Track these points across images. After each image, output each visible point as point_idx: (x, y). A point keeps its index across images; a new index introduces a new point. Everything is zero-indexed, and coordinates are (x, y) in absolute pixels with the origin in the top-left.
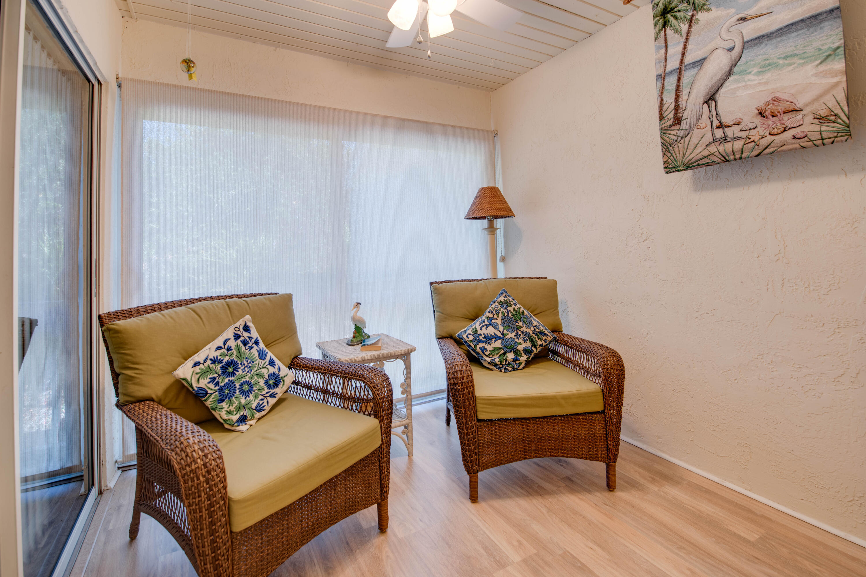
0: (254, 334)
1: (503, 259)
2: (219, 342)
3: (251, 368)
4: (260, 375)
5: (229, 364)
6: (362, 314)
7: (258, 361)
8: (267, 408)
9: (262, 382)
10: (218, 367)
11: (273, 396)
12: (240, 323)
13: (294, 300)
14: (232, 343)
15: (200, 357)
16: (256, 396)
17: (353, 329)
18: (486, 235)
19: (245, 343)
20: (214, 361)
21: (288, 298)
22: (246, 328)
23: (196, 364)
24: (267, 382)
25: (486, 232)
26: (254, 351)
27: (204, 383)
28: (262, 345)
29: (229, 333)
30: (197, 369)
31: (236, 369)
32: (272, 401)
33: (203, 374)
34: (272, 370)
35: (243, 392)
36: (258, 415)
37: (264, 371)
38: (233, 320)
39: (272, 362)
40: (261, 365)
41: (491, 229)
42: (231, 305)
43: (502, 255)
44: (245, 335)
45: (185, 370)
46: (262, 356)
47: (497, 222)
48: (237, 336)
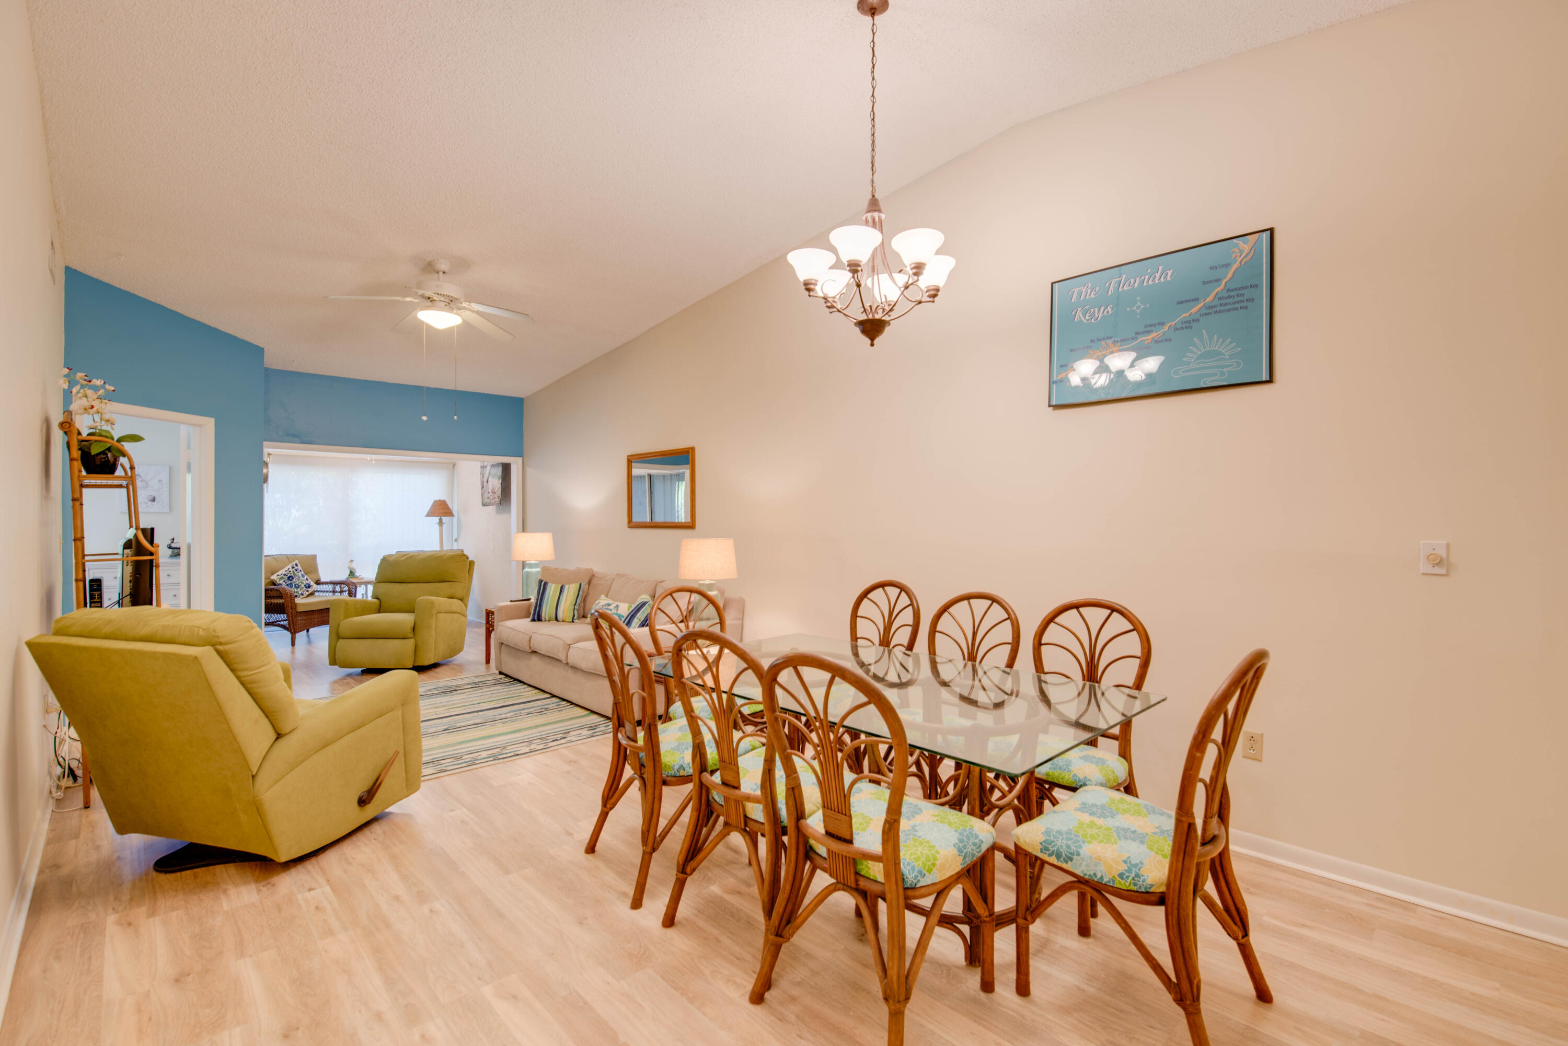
0: (300, 568)
1: (456, 540)
2: (286, 569)
3: (299, 580)
4: (302, 583)
5: (290, 577)
6: (354, 565)
7: (301, 578)
8: (305, 596)
9: (303, 586)
10: (286, 577)
11: (307, 591)
12: (294, 563)
13: (318, 557)
14: (291, 570)
15: (280, 573)
16: (301, 590)
17: (349, 572)
18: (437, 527)
19: (296, 570)
20: (285, 575)
21: (314, 558)
22: (296, 565)
23: (278, 575)
24: (305, 586)
25: (437, 525)
26: (300, 574)
27: (281, 582)
28: (303, 572)
29: (290, 566)
30: (279, 577)
31: (293, 578)
32: (307, 593)
33: (281, 579)
34: (307, 582)
35: (296, 587)
36: (301, 596)
37: (304, 582)
38: (290, 562)
39: (307, 579)
40: (302, 579)
41: (441, 523)
42: (289, 558)
43: (455, 536)
44: (296, 567)
45: (274, 577)
46: (303, 576)
47: (445, 519)
48: (293, 568)
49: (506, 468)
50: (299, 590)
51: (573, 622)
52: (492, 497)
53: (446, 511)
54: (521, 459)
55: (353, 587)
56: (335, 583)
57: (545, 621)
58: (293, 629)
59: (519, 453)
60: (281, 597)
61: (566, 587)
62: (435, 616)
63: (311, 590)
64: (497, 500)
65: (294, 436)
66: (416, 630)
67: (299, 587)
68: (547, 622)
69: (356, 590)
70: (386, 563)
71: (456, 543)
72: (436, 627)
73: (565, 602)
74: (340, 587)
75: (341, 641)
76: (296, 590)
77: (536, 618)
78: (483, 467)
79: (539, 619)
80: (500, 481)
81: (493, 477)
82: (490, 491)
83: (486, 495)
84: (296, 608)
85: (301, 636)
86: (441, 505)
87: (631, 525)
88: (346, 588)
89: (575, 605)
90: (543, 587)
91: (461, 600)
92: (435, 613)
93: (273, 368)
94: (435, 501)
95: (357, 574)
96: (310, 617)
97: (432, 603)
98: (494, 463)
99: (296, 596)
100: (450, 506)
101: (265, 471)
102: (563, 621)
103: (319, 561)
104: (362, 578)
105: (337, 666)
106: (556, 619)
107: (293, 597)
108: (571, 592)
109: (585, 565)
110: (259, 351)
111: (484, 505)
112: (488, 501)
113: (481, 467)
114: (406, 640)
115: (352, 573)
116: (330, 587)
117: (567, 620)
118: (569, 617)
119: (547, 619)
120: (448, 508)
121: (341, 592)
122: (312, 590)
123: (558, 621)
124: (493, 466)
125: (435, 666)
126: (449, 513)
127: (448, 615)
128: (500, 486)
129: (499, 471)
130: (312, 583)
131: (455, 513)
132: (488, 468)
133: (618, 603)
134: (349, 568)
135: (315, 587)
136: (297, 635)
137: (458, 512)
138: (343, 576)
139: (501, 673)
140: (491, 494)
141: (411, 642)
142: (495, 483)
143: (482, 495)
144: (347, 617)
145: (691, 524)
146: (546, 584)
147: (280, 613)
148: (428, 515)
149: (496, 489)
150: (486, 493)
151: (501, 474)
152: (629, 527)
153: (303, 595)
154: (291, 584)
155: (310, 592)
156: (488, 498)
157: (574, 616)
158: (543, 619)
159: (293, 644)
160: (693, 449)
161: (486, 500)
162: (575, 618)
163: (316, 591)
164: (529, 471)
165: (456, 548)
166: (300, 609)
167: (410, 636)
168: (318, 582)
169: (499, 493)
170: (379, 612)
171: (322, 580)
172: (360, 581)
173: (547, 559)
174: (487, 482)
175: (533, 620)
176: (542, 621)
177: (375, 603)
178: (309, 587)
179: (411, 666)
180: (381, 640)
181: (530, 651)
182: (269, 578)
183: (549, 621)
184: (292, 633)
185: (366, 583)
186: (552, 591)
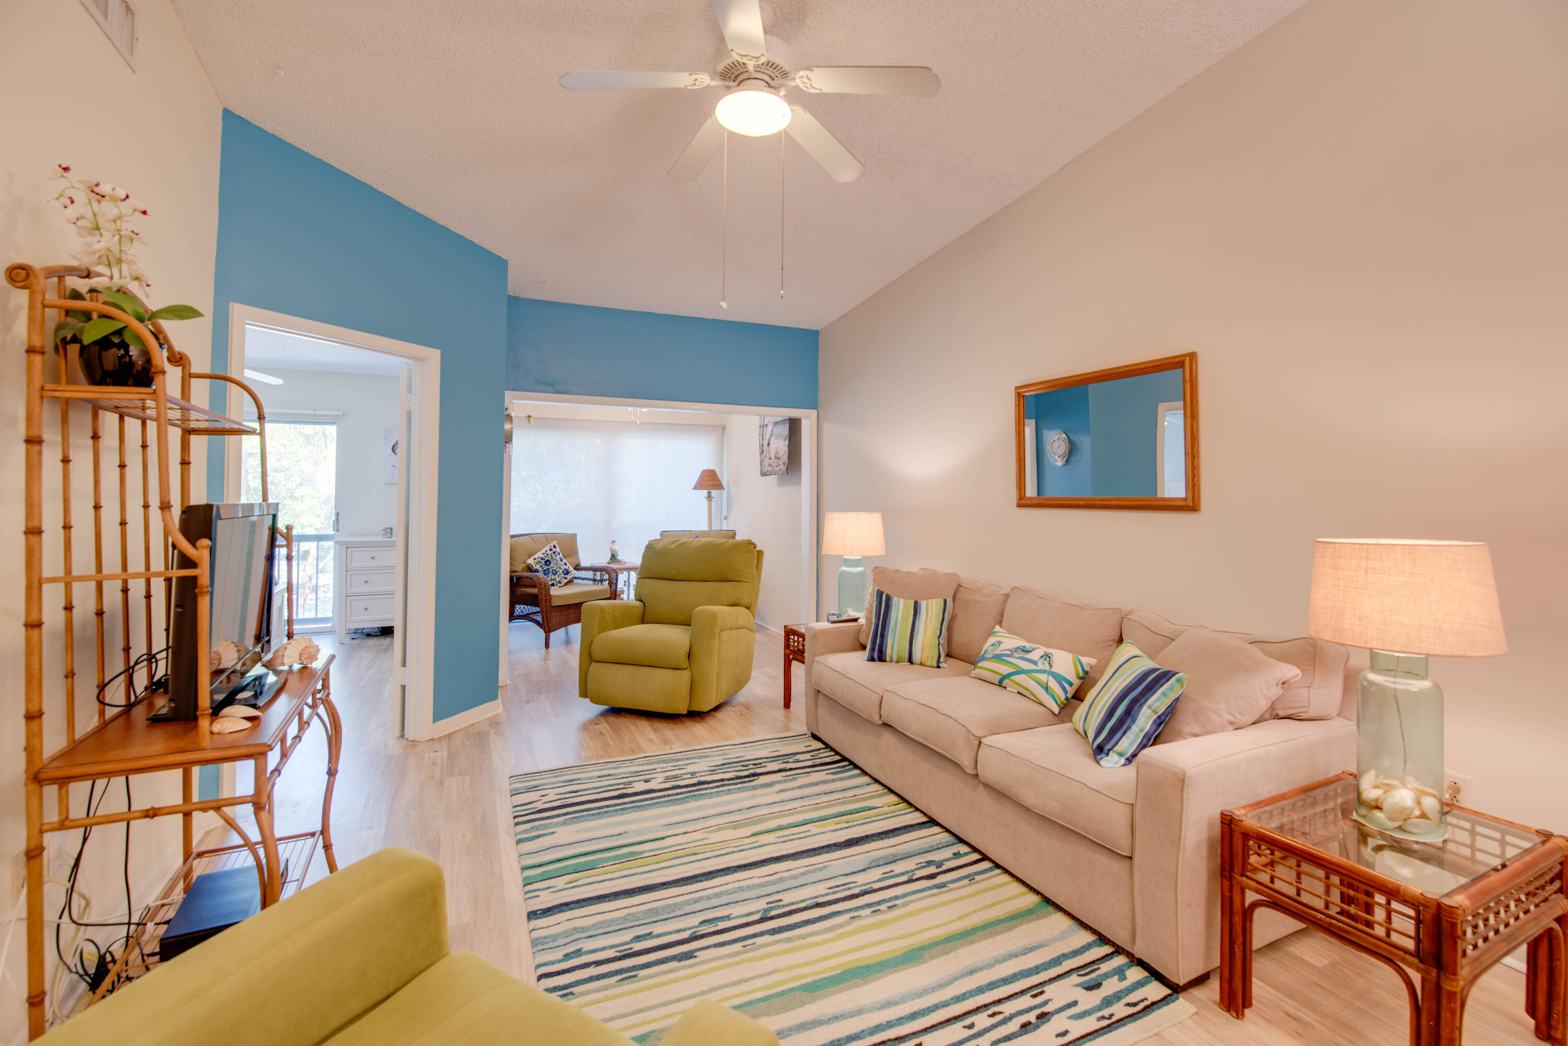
0: (558, 550)
1: (726, 518)
2: (543, 551)
3: (556, 564)
4: (560, 568)
5: (547, 561)
6: (616, 547)
7: (559, 562)
8: (563, 584)
9: (561, 571)
10: (543, 562)
11: (565, 578)
12: (552, 544)
13: (578, 536)
14: (549, 552)
15: (536, 556)
16: (558, 577)
17: (611, 555)
18: (705, 502)
19: (554, 553)
20: (542, 559)
21: (574, 537)
22: (555, 547)
23: (535, 559)
24: (563, 572)
25: (706, 500)
26: (558, 557)
27: (538, 567)
28: (561, 555)
29: (547, 548)
30: (535, 561)
31: (550, 563)
32: (566, 581)
33: (538, 563)
34: (565, 567)
35: (553, 574)
36: (559, 585)
37: (562, 567)
38: (549, 543)
39: (565, 564)
40: (561, 564)
41: (709, 497)
42: (548, 537)
43: (724, 514)
44: (554, 549)
45: (530, 561)
46: (561, 560)
47: (714, 493)
48: (551, 550)
49: (794, 425)
50: (556, 576)
51: (938, 667)
52: (775, 465)
53: (715, 483)
54: (815, 411)
55: (615, 574)
56: (594, 569)
57: (891, 661)
58: (548, 627)
59: (812, 403)
60: (534, 586)
61: (923, 604)
62: (717, 637)
63: (569, 577)
64: (783, 468)
65: (547, 384)
66: (691, 657)
67: (556, 573)
68: (894, 664)
69: (617, 580)
70: (651, 549)
71: (725, 521)
72: (719, 653)
73: (925, 633)
74: (601, 575)
75: (594, 665)
76: (553, 577)
77: (876, 656)
78: (763, 426)
79: (882, 659)
80: (787, 443)
81: (777, 438)
82: (772, 455)
83: (767, 462)
84: (550, 602)
85: (557, 636)
86: (709, 476)
87: (1022, 502)
88: (606, 577)
89: (939, 637)
90: (883, 605)
91: (748, 608)
92: (718, 631)
93: (524, 296)
94: (704, 471)
95: (619, 558)
96: (565, 613)
97: (714, 616)
98: (779, 419)
99: (553, 585)
100: (720, 478)
101: (507, 426)
102: (921, 664)
103: (580, 541)
104: (625, 563)
105: (588, 700)
106: (910, 660)
107: (546, 588)
108: (931, 611)
109: (943, 566)
110: (499, 265)
111: (764, 474)
112: (770, 469)
113: (760, 426)
114: (678, 671)
115: (614, 557)
116: (590, 574)
117: (929, 663)
118: (932, 658)
119: (895, 658)
120: (718, 480)
121: (602, 581)
122: (571, 576)
123: (912, 663)
124: (776, 423)
125: (716, 709)
126: (718, 485)
127: (734, 632)
128: (786, 449)
129: (785, 430)
130: (571, 569)
131: (725, 486)
132: (770, 427)
133: (1049, 650)
134: (611, 550)
135: (575, 573)
136: (552, 635)
137: (728, 485)
138: (602, 560)
139: (815, 737)
140: (774, 460)
141: (685, 675)
142: (780, 445)
143: (761, 462)
144: (603, 629)
145: (1190, 503)
146: (888, 598)
147: (535, 606)
148: (695, 488)
149: (781, 454)
150: (767, 459)
151: (787, 434)
152: (1019, 506)
153: (560, 583)
154: (548, 569)
155: (568, 579)
156: (770, 465)
157: (939, 657)
158: (888, 659)
159: (547, 645)
160: (1193, 356)
161: (767, 469)
162: (942, 659)
163: (575, 578)
164: (827, 427)
165: (725, 528)
166: (555, 603)
167: (685, 666)
168: (577, 568)
169: (785, 458)
170: (643, 621)
171: (583, 564)
172: (622, 566)
173: (874, 554)
174: (769, 444)
175: (872, 659)
176: (885, 661)
177: (637, 607)
178: (567, 573)
179: (685, 712)
180: (646, 668)
181: (880, 722)
182: (525, 562)
183: (897, 662)
184: (545, 632)
185: (629, 569)
186: (901, 610)
